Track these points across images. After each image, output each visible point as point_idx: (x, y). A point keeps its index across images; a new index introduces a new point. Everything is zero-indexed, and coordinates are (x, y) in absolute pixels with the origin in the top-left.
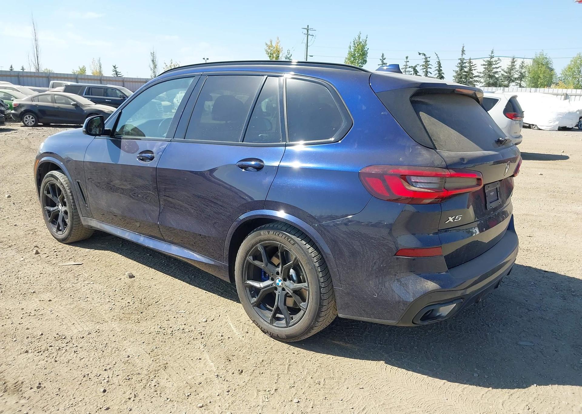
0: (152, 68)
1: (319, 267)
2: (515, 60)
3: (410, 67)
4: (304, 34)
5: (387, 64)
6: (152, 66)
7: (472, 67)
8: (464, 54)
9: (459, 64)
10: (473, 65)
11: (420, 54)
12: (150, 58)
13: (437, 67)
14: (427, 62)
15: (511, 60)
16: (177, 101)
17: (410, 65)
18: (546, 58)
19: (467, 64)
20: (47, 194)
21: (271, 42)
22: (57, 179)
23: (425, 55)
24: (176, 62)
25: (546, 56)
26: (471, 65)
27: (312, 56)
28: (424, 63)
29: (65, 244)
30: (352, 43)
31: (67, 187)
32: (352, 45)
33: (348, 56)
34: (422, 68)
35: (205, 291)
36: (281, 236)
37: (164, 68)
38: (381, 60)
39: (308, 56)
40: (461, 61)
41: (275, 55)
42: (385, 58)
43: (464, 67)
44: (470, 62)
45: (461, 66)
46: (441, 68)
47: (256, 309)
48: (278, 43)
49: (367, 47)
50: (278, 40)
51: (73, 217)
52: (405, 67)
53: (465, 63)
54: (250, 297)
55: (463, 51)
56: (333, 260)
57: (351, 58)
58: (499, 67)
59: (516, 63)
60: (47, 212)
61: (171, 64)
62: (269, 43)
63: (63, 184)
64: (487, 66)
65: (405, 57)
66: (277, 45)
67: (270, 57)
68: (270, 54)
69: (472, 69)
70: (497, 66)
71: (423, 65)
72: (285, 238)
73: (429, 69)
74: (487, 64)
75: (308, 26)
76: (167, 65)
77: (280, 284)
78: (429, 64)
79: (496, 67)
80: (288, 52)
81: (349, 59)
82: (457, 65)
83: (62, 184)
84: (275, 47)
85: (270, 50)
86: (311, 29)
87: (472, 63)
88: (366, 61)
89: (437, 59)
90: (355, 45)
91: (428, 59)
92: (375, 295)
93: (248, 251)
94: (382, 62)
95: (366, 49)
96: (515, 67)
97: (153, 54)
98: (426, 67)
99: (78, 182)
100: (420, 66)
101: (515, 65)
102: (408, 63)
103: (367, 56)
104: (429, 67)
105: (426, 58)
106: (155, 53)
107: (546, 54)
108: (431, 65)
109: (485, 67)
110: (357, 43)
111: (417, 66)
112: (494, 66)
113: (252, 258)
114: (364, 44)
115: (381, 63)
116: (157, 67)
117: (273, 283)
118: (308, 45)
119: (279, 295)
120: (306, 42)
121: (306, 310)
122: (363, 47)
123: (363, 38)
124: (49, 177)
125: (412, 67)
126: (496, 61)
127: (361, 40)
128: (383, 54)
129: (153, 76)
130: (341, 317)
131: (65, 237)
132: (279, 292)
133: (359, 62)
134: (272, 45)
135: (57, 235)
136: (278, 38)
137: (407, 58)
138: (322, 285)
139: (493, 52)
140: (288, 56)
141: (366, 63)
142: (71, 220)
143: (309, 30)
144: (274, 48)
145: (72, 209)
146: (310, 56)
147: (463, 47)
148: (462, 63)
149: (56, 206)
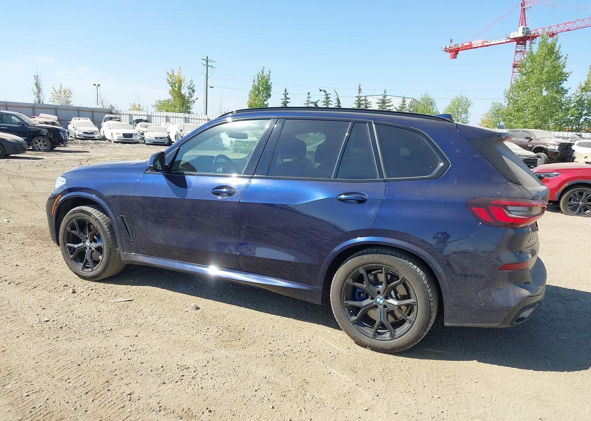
0: (36, 93)
1: (427, 285)
2: (405, 100)
3: (311, 103)
4: (204, 65)
5: (289, 99)
6: (36, 90)
7: (368, 104)
8: (361, 92)
9: (356, 102)
10: (368, 103)
11: (321, 90)
12: (33, 81)
13: (337, 103)
14: (327, 98)
15: (402, 99)
16: (74, 127)
17: (312, 101)
18: (430, 99)
19: (363, 102)
20: (71, 230)
21: (173, 71)
22: (90, 214)
23: (325, 92)
24: (67, 87)
25: (430, 97)
26: (367, 102)
27: (213, 87)
28: (325, 99)
29: (93, 281)
30: (256, 76)
31: (104, 223)
32: (256, 78)
33: (252, 90)
34: (324, 104)
35: (280, 317)
36: (387, 259)
37: (52, 93)
38: (284, 95)
39: (208, 87)
40: (358, 98)
41: (177, 85)
42: (288, 93)
43: (361, 104)
44: (366, 100)
45: (359, 103)
46: (340, 105)
47: (356, 326)
48: (180, 73)
49: (271, 81)
50: (180, 70)
51: (110, 253)
52: (307, 102)
53: (362, 100)
54: (349, 317)
55: (360, 90)
56: (445, 277)
57: (256, 92)
58: (391, 106)
59: (406, 102)
60: (68, 249)
61: (61, 89)
62: (170, 73)
63: (98, 220)
64: (381, 104)
65: (307, 93)
66: (179, 75)
67: (172, 86)
68: (172, 83)
69: (368, 106)
70: (390, 104)
71: (324, 101)
72: (392, 261)
73: (329, 105)
74: (380, 102)
75: (207, 57)
76: (55, 90)
77: (381, 302)
78: (330, 100)
79: (389, 106)
80: (191, 83)
81: (253, 93)
82: (355, 102)
83: (96, 219)
84: (177, 76)
85: (171, 80)
86: (211, 61)
87: (367, 101)
88: (270, 95)
89: (336, 96)
90: (259, 79)
91: (329, 96)
92: (482, 304)
93: (348, 275)
94: (285, 96)
95: (270, 84)
96: (406, 106)
97: (36, 77)
98: (327, 103)
99: (121, 217)
100: (322, 102)
101: (406, 104)
102: (309, 98)
103: (271, 91)
104: (329, 103)
105: (327, 95)
106: (39, 75)
107: (430, 95)
108: (331, 101)
109: (379, 105)
110: (261, 77)
111: (318, 102)
112: (387, 104)
113: (352, 281)
114: (267, 78)
115: (284, 98)
116: (42, 91)
117: (373, 302)
118: (208, 76)
119: (381, 312)
120: (206, 73)
121: (414, 323)
122: (267, 82)
123: (266, 73)
124: (77, 213)
125: (313, 102)
126: (389, 100)
127: (264, 75)
128: (286, 89)
129: (37, 100)
130: (448, 325)
131: (96, 274)
132: (381, 309)
133: (263, 95)
134: (173, 75)
135: (83, 272)
136: (180, 68)
137: (309, 94)
138: (431, 300)
139: (386, 92)
140: (191, 86)
141: (270, 97)
142: (108, 256)
143: (208, 62)
144: (176, 78)
145: (110, 245)
146: (211, 87)
147: (360, 86)
148: (359, 101)
149: (81, 242)
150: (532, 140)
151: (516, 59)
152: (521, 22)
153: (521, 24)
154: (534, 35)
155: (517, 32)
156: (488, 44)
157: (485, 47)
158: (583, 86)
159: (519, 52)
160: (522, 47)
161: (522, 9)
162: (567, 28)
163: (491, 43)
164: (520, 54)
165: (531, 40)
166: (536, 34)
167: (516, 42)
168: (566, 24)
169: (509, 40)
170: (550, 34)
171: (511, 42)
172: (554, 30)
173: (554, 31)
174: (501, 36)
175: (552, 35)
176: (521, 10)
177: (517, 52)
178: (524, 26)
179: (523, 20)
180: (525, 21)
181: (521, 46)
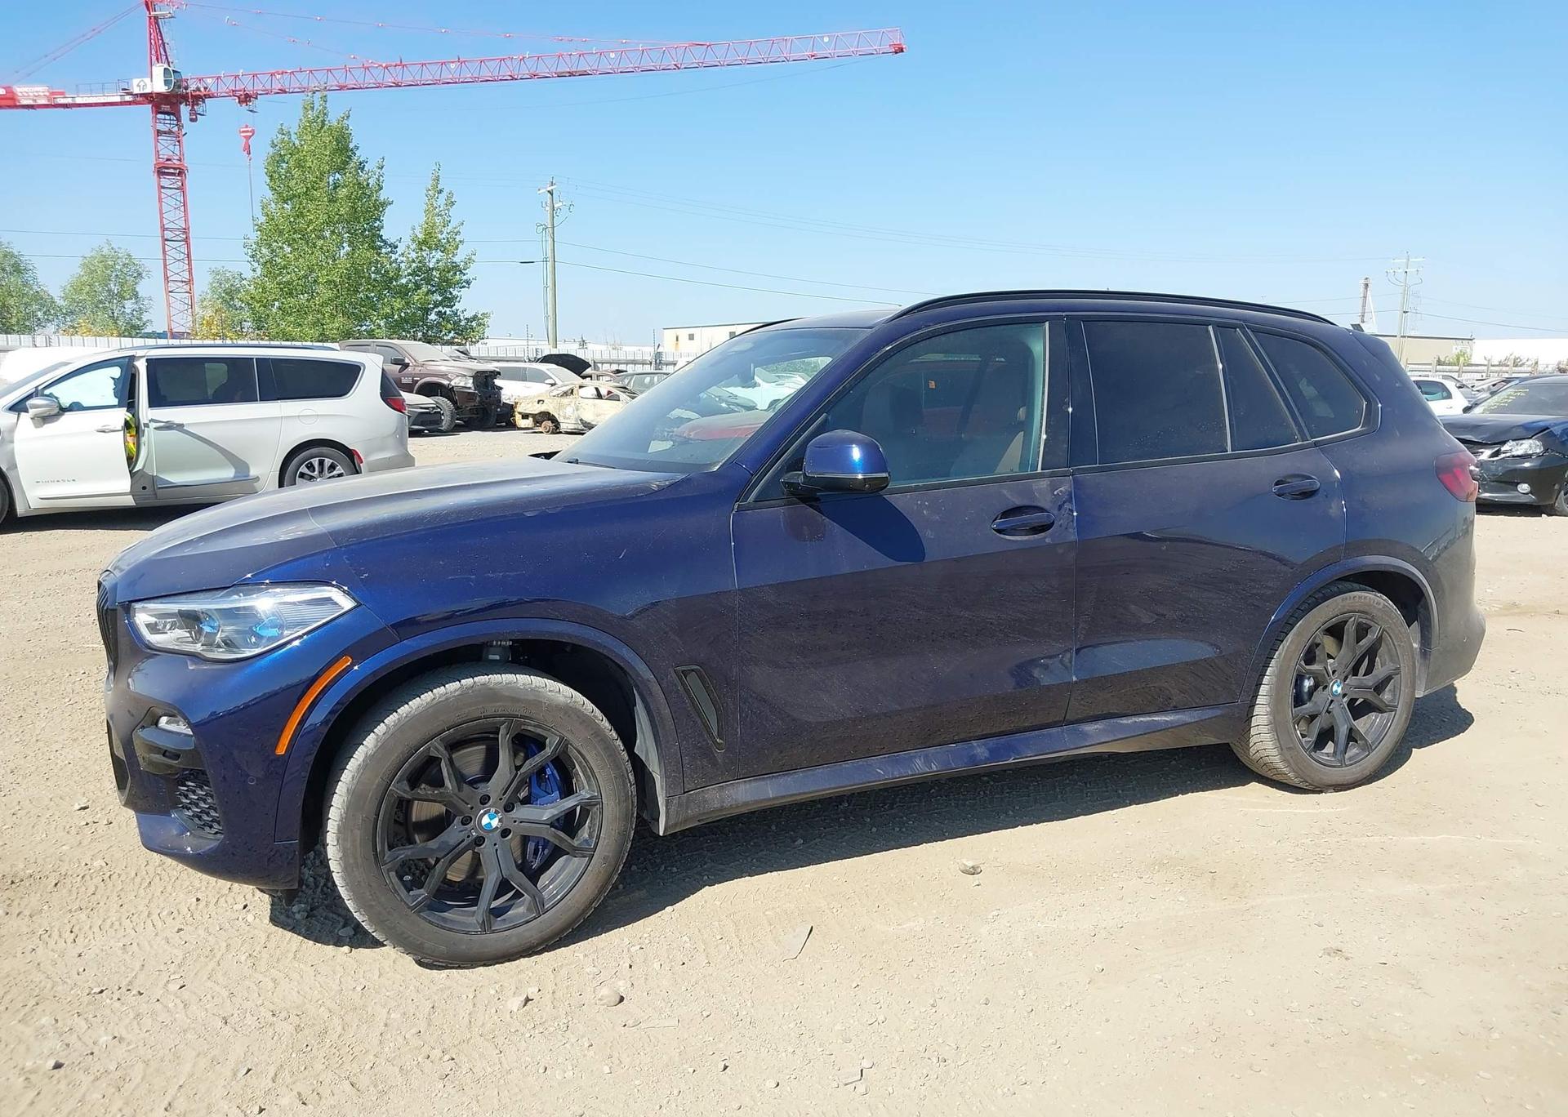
99: (684, 672)
150: (407, 365)
151: (160, 153)
152: (153, 52)
153: (154, 58)
154: (198, 93)
155: (149, 79)
156: (69, 101)
157: (62, 109)
158: (421, 236)
159: (165, 132)
160: (172, 122)
161: (150, 18)
162: (280, 87)
163: (79, 101)
164: (169, 138)
165: (193, 107)
166: (202, 89)
167: (151, 106)
168: (272, 75)
169: (128, 98)
170: (238, 94)
171: (137, 104)
172: (248, 85)
173: (250, 90)
174: (103, 84)
175: (246, 98)
176: (148, 19)
177: (159, 133)
178: (166, 66)
179: (159, 50)
180: (165, 52)
181: (167, 117)
